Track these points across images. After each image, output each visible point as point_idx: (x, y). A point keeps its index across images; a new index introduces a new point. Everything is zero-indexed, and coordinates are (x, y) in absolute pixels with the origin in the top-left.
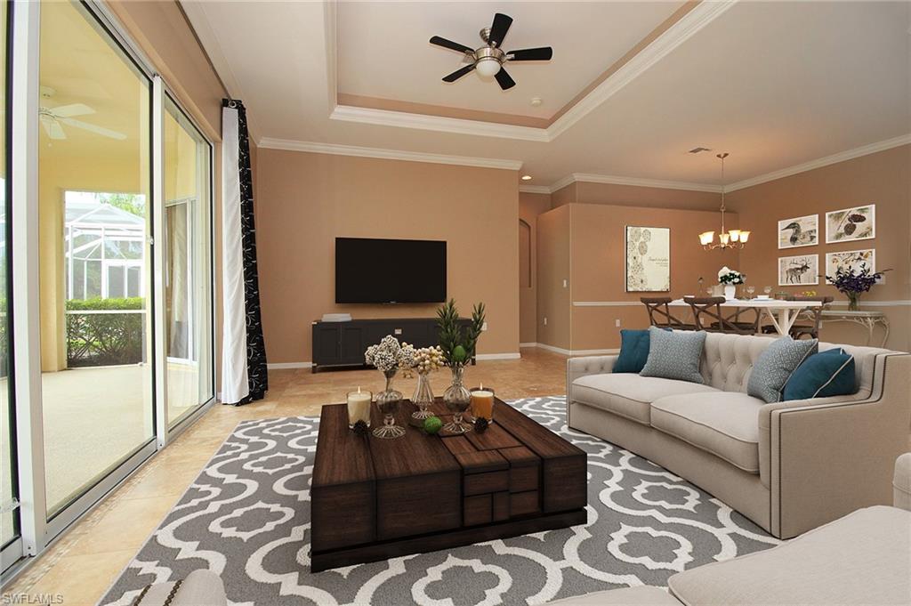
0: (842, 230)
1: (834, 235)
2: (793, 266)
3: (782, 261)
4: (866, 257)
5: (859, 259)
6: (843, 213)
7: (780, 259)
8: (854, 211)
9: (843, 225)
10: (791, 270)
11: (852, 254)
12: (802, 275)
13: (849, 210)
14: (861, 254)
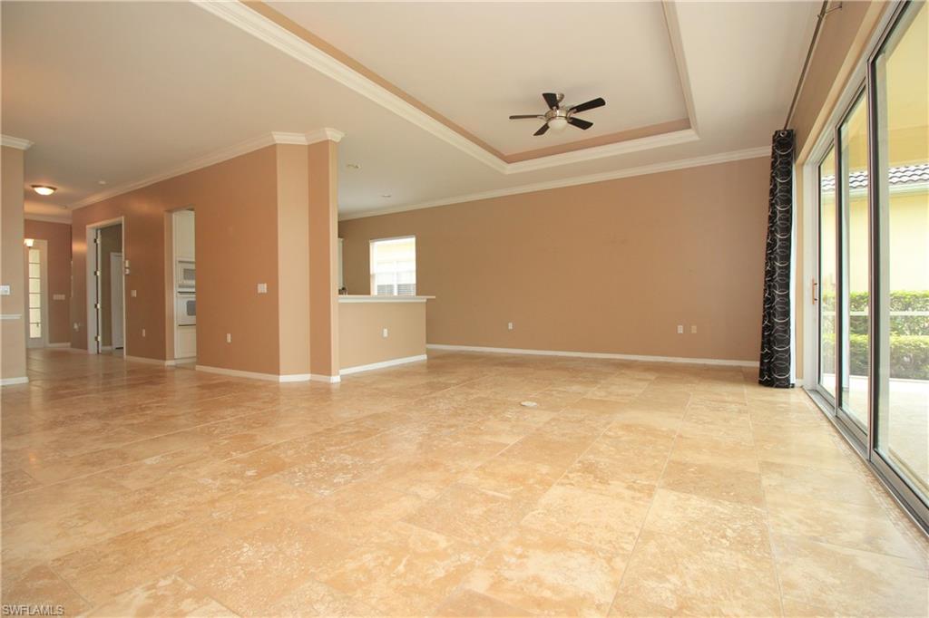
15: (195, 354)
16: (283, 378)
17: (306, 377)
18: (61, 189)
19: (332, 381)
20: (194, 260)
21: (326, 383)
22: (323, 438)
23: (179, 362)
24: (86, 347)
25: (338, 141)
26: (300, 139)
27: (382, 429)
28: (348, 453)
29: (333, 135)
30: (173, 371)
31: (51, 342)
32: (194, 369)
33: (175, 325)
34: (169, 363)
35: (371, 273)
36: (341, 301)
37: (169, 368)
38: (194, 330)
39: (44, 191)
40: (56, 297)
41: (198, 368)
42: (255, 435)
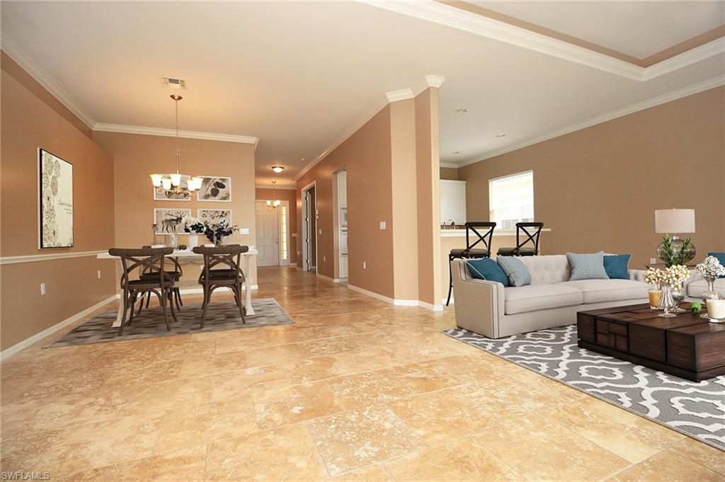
0: (209, 192)
1: (203, 195)
2: (169, 218)
3: (157, 212)
4: (226, 215)
5: (221, 216)
6: (210, 179)
7: (155, 210)
8: (218, 179)
9: (210, 188)
10: (166, 221)
11: (216, 212)
12: (177, 226)
13: (214, 177)
14: (223, 212)
15: (347, 276)
16: (397, 302)
17: (415, 303)
18: (286, 168)
19: (434, 310)
20: (346, 207)
21: (429, 311)
22: (386, 379)
23: (342, 280)
24: (302, 267)
25: (438, 87)
26: (407, 94)
27: (451, 380)
28: (395, 409)
29: (434, 81)
30: (338, 287)
31: (291, 262)
32: (347, 287)
33: (340, 254)
34: (336, 281)
35: (491, 209)
36: (442, 235)
37: (336, 285)
38: (347, 258)
39: (278, 170)
40: (293, 235)
41: (350, 286)
42: (336, 361)
